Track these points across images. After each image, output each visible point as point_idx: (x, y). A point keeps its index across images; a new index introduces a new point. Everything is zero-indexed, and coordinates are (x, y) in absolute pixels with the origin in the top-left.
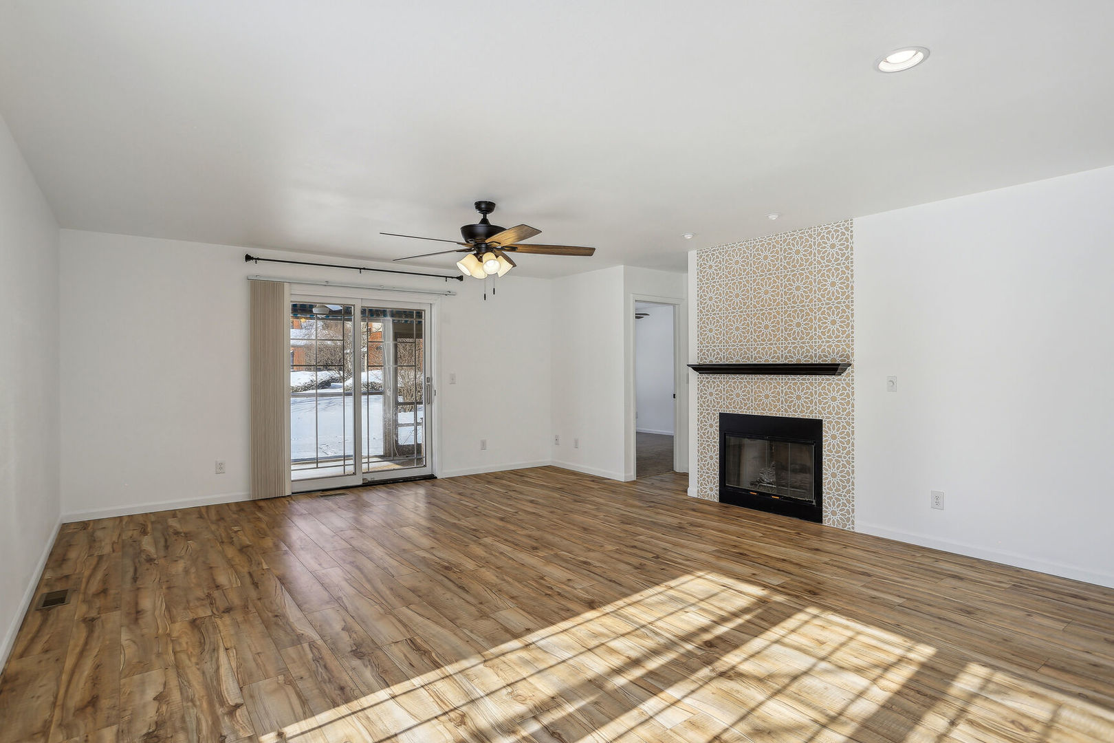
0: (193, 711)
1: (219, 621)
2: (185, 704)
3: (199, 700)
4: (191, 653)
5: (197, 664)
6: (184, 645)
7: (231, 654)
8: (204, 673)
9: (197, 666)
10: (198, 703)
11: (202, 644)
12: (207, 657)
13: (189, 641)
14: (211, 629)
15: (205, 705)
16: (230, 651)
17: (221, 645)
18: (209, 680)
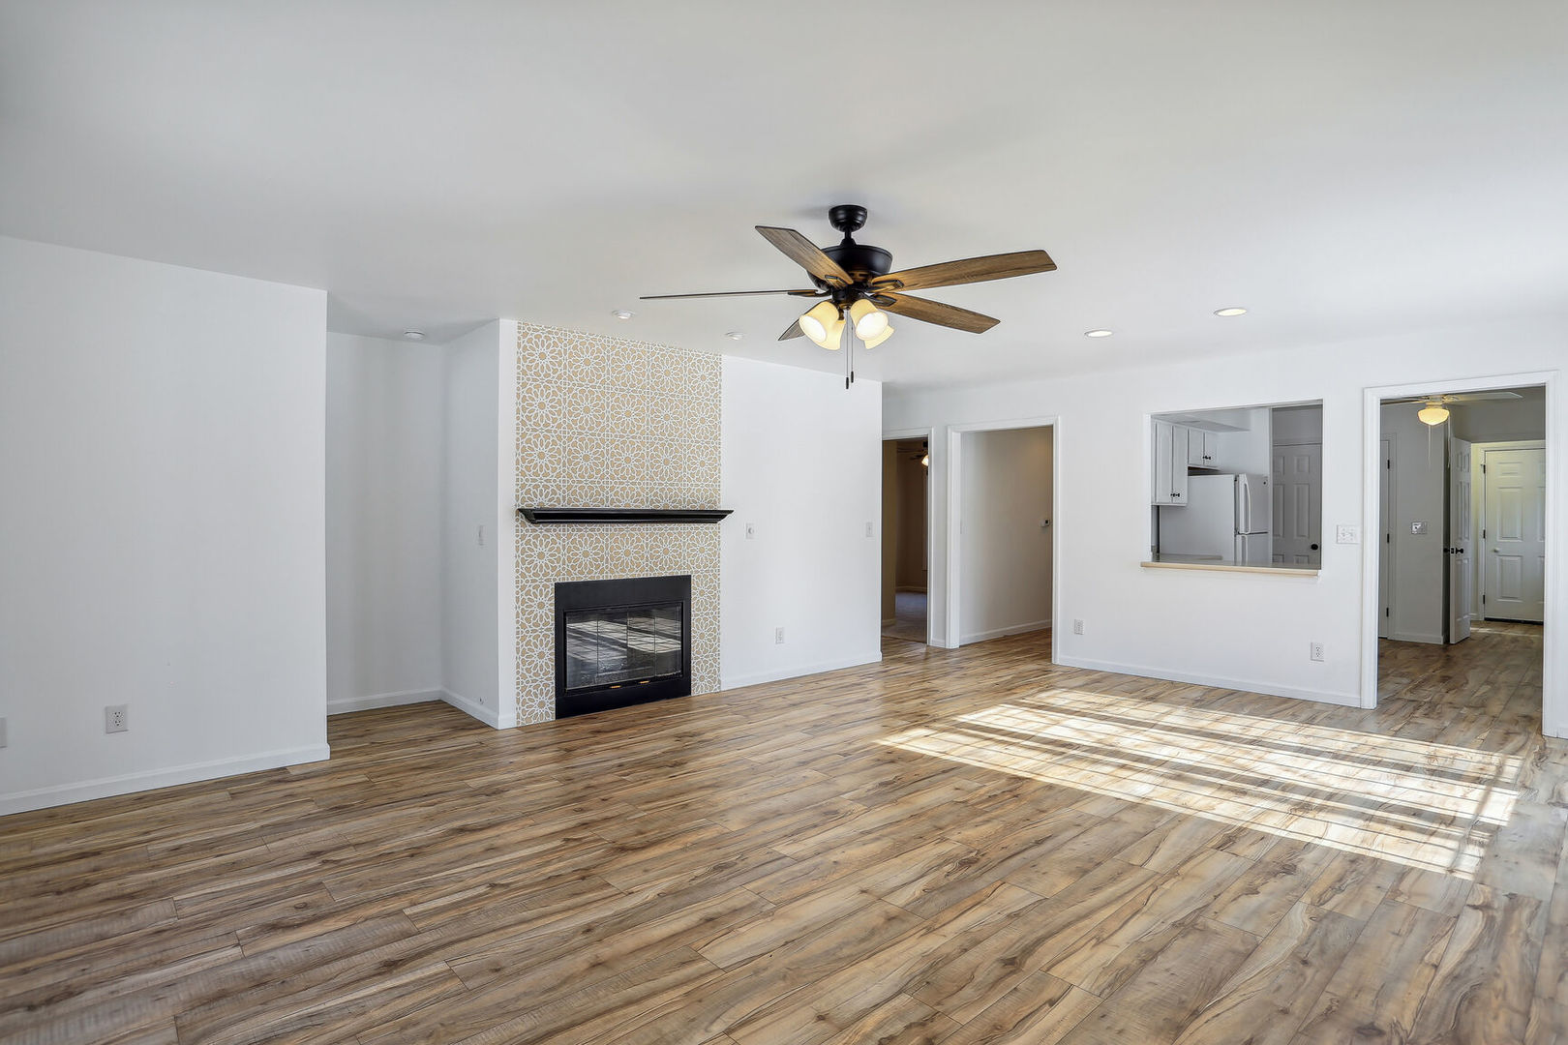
0: (1532, 930)
1: (1407, 1023)
2: (1540, 943)
3: (1518, 936)
4: (1497, 997)
5: (1497, 975)
6: (1502, 1018)
7: (1435, 956)
8: (1494, 958)
9: (1498, 971)
10: (1521, 934)
11: (1469, 999)
12: (1474, 975)
13: (1491, 1021)
14: (1434, 1016)
15: (1514, 929)
16: (1434, 961)
17: (1438, 978)
18: (1493, 946)
